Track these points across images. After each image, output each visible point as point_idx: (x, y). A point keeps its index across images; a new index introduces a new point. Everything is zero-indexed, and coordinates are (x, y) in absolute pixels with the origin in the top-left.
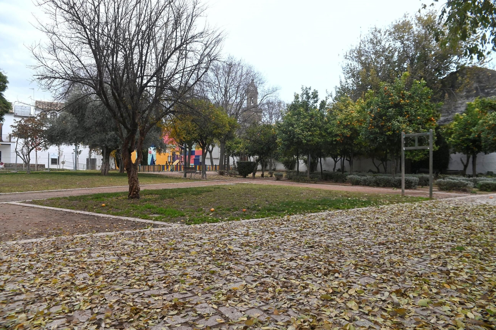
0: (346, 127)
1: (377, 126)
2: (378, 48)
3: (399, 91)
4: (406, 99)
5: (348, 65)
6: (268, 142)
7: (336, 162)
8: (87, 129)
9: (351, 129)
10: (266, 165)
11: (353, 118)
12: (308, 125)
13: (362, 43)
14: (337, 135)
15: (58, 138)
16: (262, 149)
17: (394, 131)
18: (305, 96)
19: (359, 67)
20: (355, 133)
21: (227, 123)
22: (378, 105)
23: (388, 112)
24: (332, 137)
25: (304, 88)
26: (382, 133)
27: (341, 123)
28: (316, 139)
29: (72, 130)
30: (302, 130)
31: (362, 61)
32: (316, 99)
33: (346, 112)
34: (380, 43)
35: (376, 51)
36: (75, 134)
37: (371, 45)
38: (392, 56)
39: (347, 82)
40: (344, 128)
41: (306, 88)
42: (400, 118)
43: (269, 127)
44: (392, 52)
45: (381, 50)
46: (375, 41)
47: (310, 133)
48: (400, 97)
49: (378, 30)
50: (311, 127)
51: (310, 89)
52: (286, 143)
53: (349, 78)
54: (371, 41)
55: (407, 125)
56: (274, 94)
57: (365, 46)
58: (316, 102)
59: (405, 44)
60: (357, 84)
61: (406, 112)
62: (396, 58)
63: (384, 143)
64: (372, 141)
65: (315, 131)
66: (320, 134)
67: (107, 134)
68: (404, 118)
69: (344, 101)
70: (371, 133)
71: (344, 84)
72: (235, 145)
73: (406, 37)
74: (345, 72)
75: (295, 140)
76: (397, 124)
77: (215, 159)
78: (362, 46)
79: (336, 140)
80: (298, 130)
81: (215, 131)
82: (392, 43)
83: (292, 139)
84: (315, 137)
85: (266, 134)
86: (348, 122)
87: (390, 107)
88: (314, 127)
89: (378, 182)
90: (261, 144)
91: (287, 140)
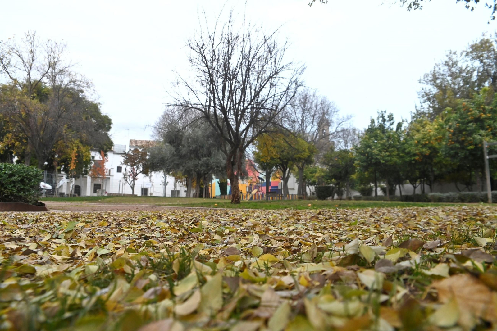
0: (424, 146)
1: (458, 142)
2: (454, 70)
3: (478, 106)
4: (487, 112)
5: (423, 89)
6: (346, 166)
7: (415, 188)
8: (182, 157)
9: (430, 148)
10: (342, 194)
11: (431, 137)
12: (386, 146)
13: (436, 66)
14: (415, 155)
15: (158, 164)
16: (340, 172)
17: (476, 145)
18: (381, 119)
19: (434, 90)
20: (434, 151)
21: (307, 148)
22: (457, 121)
23: (468, 127)
24: (411, 156)
25: (380, 112)
26: (463, 148)
27: (419, 142)
28: (395, 159)
29: (170, 158)
30: (380, 151)
31: (437, 84)
32: (392, 122)
33: (423, 131)
34: (457, 65)
35: (453, 73)
36: (173, 161)
37: (446, 68)
38: (471, 76)
39: (422, 106)
40: (422, 147)
41: (382, 111)
42: (482, 132)
43: (346, 151)
44: (470, 73)
45: (458, 71)
46: (450, 63)
47: (388, 154)
48: (480, 112)
49: (453, 52)
50: (388, 148)
51: (385, 112)
52: (365, 164)
53: (425, 101)
54: (447, 64)
55: (491, 138)
56: (349, 121)
57: (440, 69)
58: (392, 124)
59: (485, 63)
60: (434, 108)
61: (488, 125)
62: (475, 78)
63: (466, 157)
64: (454, 156)
65: (393, 151)
66: (398, 155)
67: (200, 160)
68: (487, 131)
69: (421, 122)
70: (452, 149)
71: (419, 108)
72: (311, 175)
73: (485, 56)
74: (420, 96)
75: (373, 160)
76: (478, 137)
77: (290, 189)
78: (437, 69)
79: (414, 160)
80: (375, 151)
81: (295, 156)
82: (470, 63)
83: (370, 161)
84: (393, 157)
85: (343, 158)
86: (426, 141)
87: (470, 122)
88: (392, 147)
89: (463, 198)
90: (338, 168)
91: (366, 162)
